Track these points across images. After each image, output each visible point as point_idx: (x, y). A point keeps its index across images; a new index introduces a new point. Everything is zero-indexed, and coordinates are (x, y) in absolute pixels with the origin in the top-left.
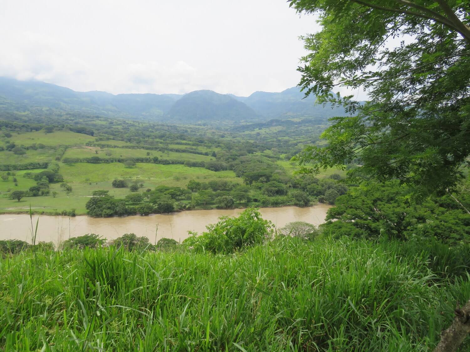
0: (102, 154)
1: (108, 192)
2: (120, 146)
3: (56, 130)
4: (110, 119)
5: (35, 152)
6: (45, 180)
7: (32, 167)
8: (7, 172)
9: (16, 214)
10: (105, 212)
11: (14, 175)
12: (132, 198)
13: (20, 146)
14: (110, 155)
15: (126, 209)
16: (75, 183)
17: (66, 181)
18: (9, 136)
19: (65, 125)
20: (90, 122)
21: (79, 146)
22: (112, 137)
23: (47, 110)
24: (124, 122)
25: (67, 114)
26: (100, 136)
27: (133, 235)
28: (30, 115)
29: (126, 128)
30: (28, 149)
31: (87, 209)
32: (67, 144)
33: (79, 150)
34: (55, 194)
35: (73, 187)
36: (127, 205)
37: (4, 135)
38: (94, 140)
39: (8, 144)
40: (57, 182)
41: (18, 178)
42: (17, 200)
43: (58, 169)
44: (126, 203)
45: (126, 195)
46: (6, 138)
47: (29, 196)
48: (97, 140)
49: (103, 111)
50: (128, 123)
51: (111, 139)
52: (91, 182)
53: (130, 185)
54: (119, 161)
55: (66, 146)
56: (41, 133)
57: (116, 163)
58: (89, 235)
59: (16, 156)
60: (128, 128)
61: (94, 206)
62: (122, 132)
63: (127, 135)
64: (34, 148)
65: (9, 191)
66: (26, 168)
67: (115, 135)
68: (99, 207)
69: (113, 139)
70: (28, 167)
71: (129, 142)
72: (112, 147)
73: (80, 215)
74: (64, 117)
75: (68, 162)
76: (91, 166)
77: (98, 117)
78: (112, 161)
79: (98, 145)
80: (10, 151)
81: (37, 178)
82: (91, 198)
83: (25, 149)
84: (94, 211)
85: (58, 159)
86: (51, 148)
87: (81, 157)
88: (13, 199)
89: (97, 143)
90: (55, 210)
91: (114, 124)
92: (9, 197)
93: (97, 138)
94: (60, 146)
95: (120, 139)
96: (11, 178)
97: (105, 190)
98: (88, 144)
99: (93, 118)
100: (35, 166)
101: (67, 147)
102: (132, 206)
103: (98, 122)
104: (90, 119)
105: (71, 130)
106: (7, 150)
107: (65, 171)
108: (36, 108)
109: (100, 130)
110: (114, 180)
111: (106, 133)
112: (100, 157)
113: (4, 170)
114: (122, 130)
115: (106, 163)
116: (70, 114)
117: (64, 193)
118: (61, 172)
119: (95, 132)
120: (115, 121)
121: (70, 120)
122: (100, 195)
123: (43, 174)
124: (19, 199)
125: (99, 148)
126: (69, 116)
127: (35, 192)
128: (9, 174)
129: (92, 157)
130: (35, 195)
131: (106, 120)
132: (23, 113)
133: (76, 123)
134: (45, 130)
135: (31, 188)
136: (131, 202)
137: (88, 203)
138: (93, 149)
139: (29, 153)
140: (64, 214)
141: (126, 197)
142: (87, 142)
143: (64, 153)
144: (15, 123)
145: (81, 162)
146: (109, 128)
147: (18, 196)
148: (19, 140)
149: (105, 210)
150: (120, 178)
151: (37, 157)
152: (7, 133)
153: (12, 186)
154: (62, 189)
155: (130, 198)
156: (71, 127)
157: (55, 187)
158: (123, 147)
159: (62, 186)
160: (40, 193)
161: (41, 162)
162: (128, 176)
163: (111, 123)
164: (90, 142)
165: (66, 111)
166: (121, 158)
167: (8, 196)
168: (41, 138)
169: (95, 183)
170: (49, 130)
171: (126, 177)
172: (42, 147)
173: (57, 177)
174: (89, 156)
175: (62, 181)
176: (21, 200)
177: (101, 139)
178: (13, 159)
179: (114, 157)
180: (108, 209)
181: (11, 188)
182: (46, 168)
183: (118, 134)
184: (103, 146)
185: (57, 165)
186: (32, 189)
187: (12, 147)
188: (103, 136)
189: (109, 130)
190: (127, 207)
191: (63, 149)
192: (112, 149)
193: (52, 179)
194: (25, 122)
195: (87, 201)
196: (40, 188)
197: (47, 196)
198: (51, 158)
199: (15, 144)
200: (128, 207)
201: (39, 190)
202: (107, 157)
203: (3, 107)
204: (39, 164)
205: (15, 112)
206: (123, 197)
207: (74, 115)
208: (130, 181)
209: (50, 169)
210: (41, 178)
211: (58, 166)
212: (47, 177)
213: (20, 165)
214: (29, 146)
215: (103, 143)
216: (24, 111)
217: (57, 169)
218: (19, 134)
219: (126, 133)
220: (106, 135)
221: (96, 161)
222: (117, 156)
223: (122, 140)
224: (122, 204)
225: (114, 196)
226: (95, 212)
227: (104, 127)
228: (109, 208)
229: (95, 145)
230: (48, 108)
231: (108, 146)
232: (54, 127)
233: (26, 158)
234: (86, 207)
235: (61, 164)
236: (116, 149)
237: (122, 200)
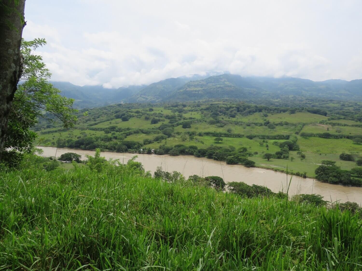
0: (332, 131)
1: (335, 162)
2: (350, 125)
3: (298, 112)
4: (342, 102)
5: (282, 127)
6: (286, 148)
7: (278, 138)
8: (263, 140)
9: (266, 169)
10: (331, 179)
11: (267, 142)
12: (357, 171)
13: (272, 123)
14: (340, 132)
15: (351, 180)
16: (308, 153)
17: (302, 150)
18: (266, 116)
19: (305, 108)
20: (324, 105)
21: (314, 124)
22: (343, 117)
23: (292, 97)
24: (356, 104)
25: (306, 100)
26: (332, 116)
27: (356, 204)
28: (281, 101)
29: (357, 110)
30: (277, 125)
31: (316, 174)
32: (305, 122)
33: (314, 127)
34: (292, 159)
35: (306, 155)
36: (352, 176)
37: (263, 115)
38: (327, 119)
39: (265, 122)
40: (295, 150)
41: (269, 145)
42: (267, 160)
43: (296, 140)
44: (352, 175)
45: (352, 168)
46: (264, 117)
47: (275, 158)
48: (329, 120)
49: (336, 96)
50: (359, 105)
51: (342, 119)
52: (321, 153)
53: (357, 159)
54: (348, 137)
55: (304, 123)
56: (287, 114)
57: (345, 139)
58: (316, 195)
59: (269, 129)
60: (359, 109)
61: (322, 172)
62: (352, 113)
63: (358, 115)
64: (281, 124)
65: (263, 153)
66: (274, 138)
67: (346, 115)
68: (326, 174)
69: (344, 119)
70: (276, 138)
71: (359, 122)
72: (342, 126)
73: (310, 178)
74: (304, 102)
75: (305, 136)
76: (322, 141)
77: (331, 101)
78: (341, 138)
79: (330, 124)
80: (266, 126)
81: (281, 146)
82: (320, 166)
83: (275, 125)
84: (322, 177)
85: (297, 133)
86: (293, 125)
87: (315, 132)
88: (265, 159)
89: (329, 122)
90: (291, 170)
91: (345, 106)
92: (263, 157)
93: (329, 118)
94: (299, 123)
95: (351, 118)
96: (265, 144)
97: (333, 161)
98: (322, 123)
99: (327, 102)
100: (281, 137)
101: (304, 125)
102: (357, 179)
103: (331, 105)
104: (325, 103)
105: (309, 111)
106: (264, 125)
107: (301, 142)
108: (285, 96)
109: (332, 111)
110: (341, 153)
111: (338, 113)
112: (330, 133)
113: (261, 139)
114: (353, 111)
115: (336, 138)
116: (309, 99)
117: (299, 159)
118: (298, 143)
119: (329, 113)
120: (347, 103)
121: (309, 104)
122: (327, 164)
123: (285, 143)
124: (268, 159)
125: (330, 126)
126: (308, 101)
127: (279, 156)
128: (264, 141)
129: (324, 133)
130: (279, 158)
131: (339, 103)
132: (276, 100)
133: (313, 106)
134: (289, 112)
135: (277, 152)
136: (356, 175)
137: (317, 169)
138: (325, 127)
139: (278, 128)
140: (298, 175)
141: (352, 169)
142: (321, 121)
143: (301, 129)
144: (270, 107)
145: (314, 136)
146: (341, 110)
147: (268, 157)
148: (273, 119)
149: (331, 178)
150: (347, 153)
151: (283, 131)
152: (266, 114)
153: (264, 149)
154: (298, 155)
155: (355, 171)
156: (309, 109)
157: (293, 154)
158: (353, 126)
159: (298, 153)
160: (282, 156)
161: (285, 135)
162: (356, 152)
163: (343, 105)
164: (323, 121)
165: (306, 97)
166: (350, 135)
167: (262, 156)
168: (286, 118)
169: (324, 154)
170: (293, 112)
171: (353, 151)
172: (287, 124)
173: (295, 146)
174: (322, 132)
175: (299, 150)
176: (270, 160)
177: (333, 119)
178: (267, 132)
179: (343, 134)
180: (334, 177)
181: (265, 151)
182: (288, 139)
183: (349, 115)
184: (334, 125)
185: (296, 137)
186: (277, 153)
187: (267, 123)
188: (335, 116)
189: (341, 111)
190: (352, 178)
191: (301, 126)
192: (342, 127)
193: (292, 147)
194: (277, 106)
195: (317, 168)
196: (282, 153)
197: (286, 159)
198: (292, 132)
199: (269, 121)
200: (353, 179)
201: (282, 155)
202: (337, 134)
203: (264, 97)
204: (283, 136)
205: (271, 100)
206: (349, 169)
207: (312, 100)
208: (357, 156)
209: (290, 140)
210: (284, 146)
211: (297, 138)
212: (288, 146)
213: (271, 136)
214: (278, 123)
215: (334, 122)
216: (277, 99)
217: (295, 141)
218: (272, 114)
219: (356, 114)
220: (338, 115)
221: (327, 136)
222: (346, 133)
223: (352, 120)
224: (348, 175)
225: (340, 167)
226: (322, 178)
227: (336, 109)
228: (335, 176)
229: (327, 124)
230: (293, 96)
231: (339, 124)
232: (296, 109)
233: (276, 131)
234: (315, 172)
235: (299, 137)
236: (345, 127)
237: (347, 172)
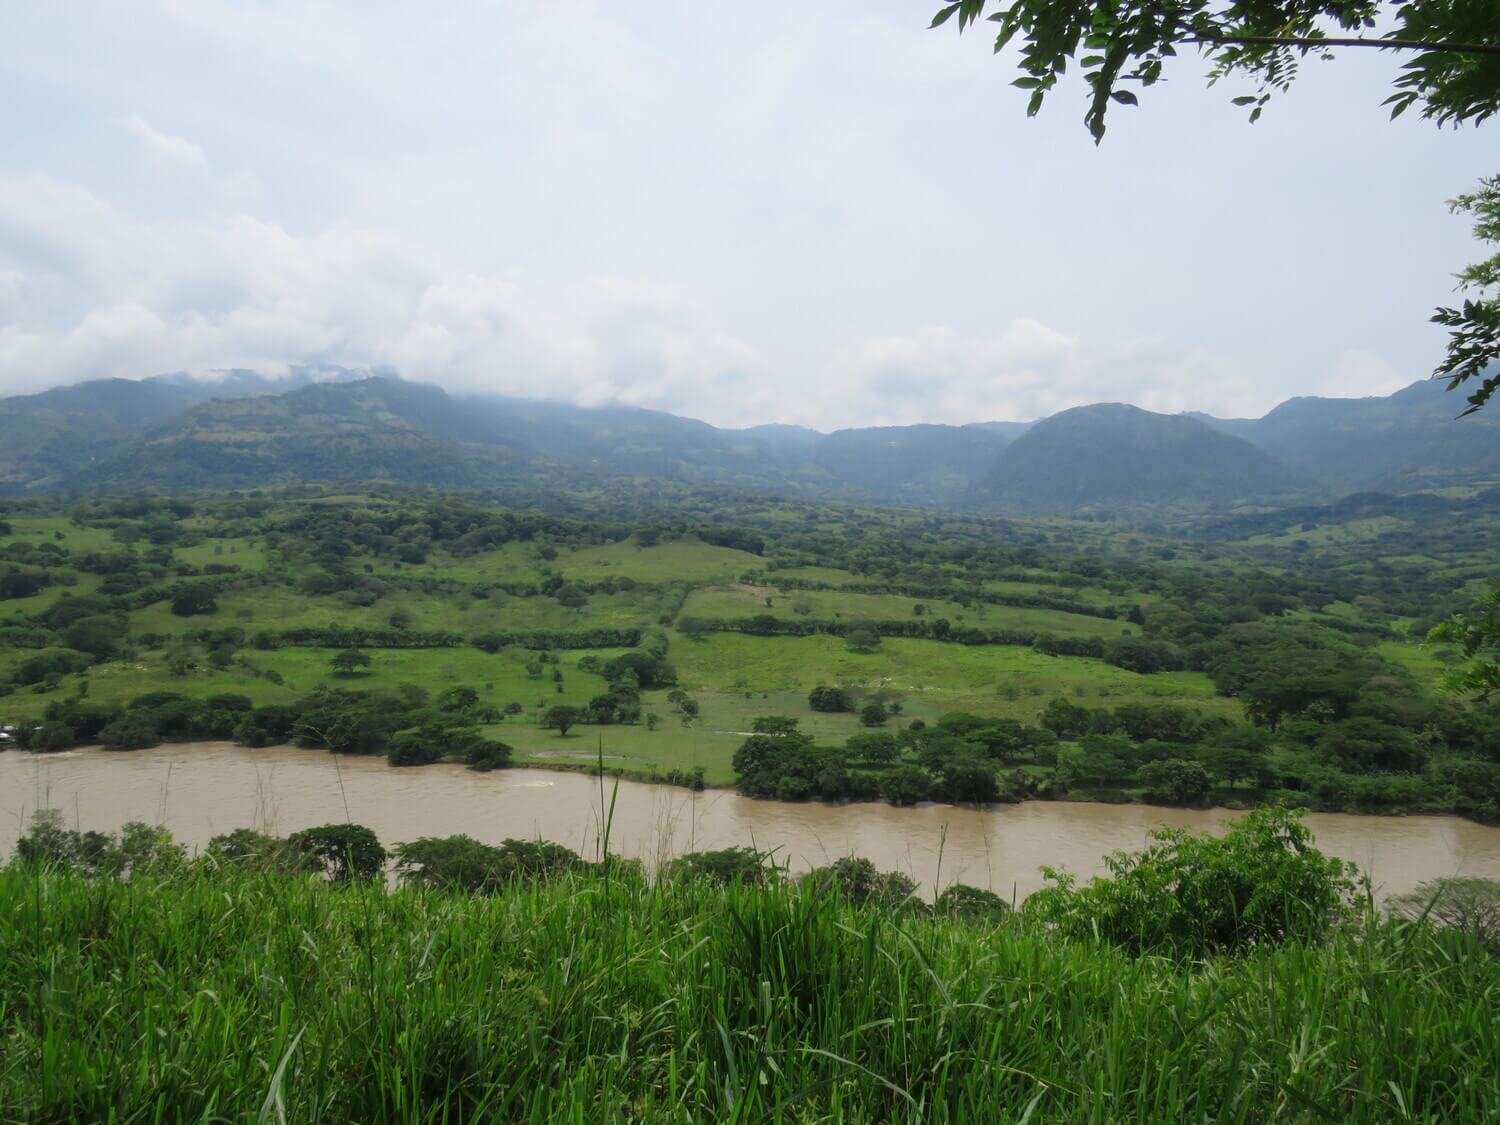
0: (783, 609)
1: (795, 722)
2: (835, 584)
3: (665, 538)
4: (810, 505)
5: (608, 600)
6: (629, 680)
7: (599, 642)
8: (539, 653)
9: (554, 770)
10: (787, 785)
11: (556, 661)
12: (865, 747)
13: (574, 583)
14: (806, 611)
15: (847, 779)
16: (708, 692)
17: (684, 685)
18: (549, 555)
19: (689, 525)
20: (754, 515)
21: (721, 583)
22: (813, 558)
23: (646, 485)
24: (850, 513)
25: (695, 494)
26: (780, 554)
27: (865, 864)
28: (603, 498)
29: (853, 532)
30: (592, 590)
31: (736, 771)
32: (692, 578)
33: (723, 595)
34: (653, 720)
35: (700, 703)
36: (850, 766)
37: (538, 554)
38: (764, 567)
39: (547, 578)
40: (661, 686)
41: (565, 673)
42: (558, 732)
43: (665, 649)
44: (849, 761)
45: (849, 737)
46: (543, 560)
47: (588, 723)
48: (771, 568)
49: (791, 483)
50: (860, 517)
51: (810, 564)
52: (748, 690)
53: (861, 704)
54: (833, 630)
55: (689, 583)
56: (626, 547)
57: (821, 636)
58: (739, 850)
59: (564, 609)
60: (861, 531)
61: (756, 762)
62: (842, 543)
63: (857, 551)
64: (607, 588)
65: (542, 706)
66: (584, 642)
67: (822, 552)
68: (770, 768)
69: (817, 564)
70: (591, 641)
71: (862, 574)
72: (814, 588)
73: (716, 787)
74: (687, 503)
75: (695, 630)
76: (753, 644)
77: (776, 500)
78: (812, 631)
79: (774, 582)
80: (551, 595)
81: (612, 672)
82: (749, 740)
83: (586, 591)
84: (755, 779)
85: (665, 621)
86: (651, 589)
87: (727, 615)
88: (551, 728)
89: (773, 575)
90: (649, 766)
91: (820, 519)
92: (542, 723)
93: (770, 560)
94: (672, 583)
95: (838, 563)
96: (548, 669)
97: (789, 717)
98: (748, 579)
99: (761, 503)
100: (607, 639)
101: (689, 588)
102: (864, 773)
103: (775, 515)
104: (756, 507)
105: (704, 537)
106: (543, 593)
107: (682, 654)
108: (619, 479)
109: (779, 536)
110: (814, 686)
111: (797, 545)
112: (776, 617)
113: (534, 649)
114: (843, 538)
115: (795, 635)
116: (702, 494)
117: (677, 720)
118: (673, 656)
119: (768, 543)
120: (823, 509)
121: (702, 510)
122: (773, 730)
123: (626, 661)
124: (564, 730)
125: (776, 590)
126: (699, 498)
127: (605, 712)
128: (544, 659)
129: (756, 618)
130: (604, 721)
131: (799, 507)
132: (588, 495)
133: (718, 518)
134: (635, 541)
135: (594, 700)
136: (861, 761)
137: (739, 752)
138: (760, 593)
139: (595, 602)
140: (674, 780)
141: (848, 741)
142: (744, 573)
143: (681, 605)
144: (566, 520)
145: (725, 630)
146: (805, 532)
147: (561, 720)
148: (576, 567)
149: (785, 779)
150: (834, 684)
151: (614, 615)
152: (549, 547)
153: (548, 691)
154: (674, 706)
155: (858, 746)
156: (704, 530)
157: (655, 700)
158: (844, 588)
159: (672, 697)
160: (616, 714)
161: (623, 628)
162: (857, 679)
163: (813, 517)
164: (752, 572)
165: (690, 484)
166: (838, 621)
167: (538, 719)
168: (628, 562)
169: (761, 695)
170: (649, 539)
171: (848, 679)
172: (628, 585)
173: (661, 672)
174: (749, 614)
175: (674, 685)
176: (568, 732)
177: (782, 565)
178: (555, 620)
179: (819, 618)
180: (794, 775)
181: (547, 696)
182: (634, 644)
183: (831, 550)
184: (786, 585)
185: (662, 637)
186: (597, 704)
187: (555, 585)
188: (789, 555)
189: (807, 537)
190: (849, 773)
191: (679, 592)
192: (813, 594)
193: (651, 675)
194: (591, 517)
195: (738, 746)
196: (616, 700)
197: (631, 724)
198: (648, 617)
199: (563, 576)
200: (854, 775)
201: (613, 707)
202: (798, 618)
203: (541, 479)
204: (617, 633)
205: (569, 492)
206: (839, 742)
207: (713, 497)
208: (860, 692)
209: (644, 649)
210: (622, 672)
211: (666, 640)
212: (636, 670)
213: (571, 635)
214: (598, 582)
215: (787, 574)
216: (590, 490)
217: (661, 650)
218: (573, 549)
219: (852, 546)
220: (797, 552)
221: (765, 627)
222: (826, 616)
223: (842, 568)
224: (836, 762)
225: (812, 737)
226: (756, 783)
227: (791, 528)
228: (797, 773)
229: (764, 583)
230: (646, 479)
231: (802, 585)
232: (661, 529)
233: (587, 615)
234: (734, 764)
235: (673, 635)
236: (823, 594)
237: (835, 751)
